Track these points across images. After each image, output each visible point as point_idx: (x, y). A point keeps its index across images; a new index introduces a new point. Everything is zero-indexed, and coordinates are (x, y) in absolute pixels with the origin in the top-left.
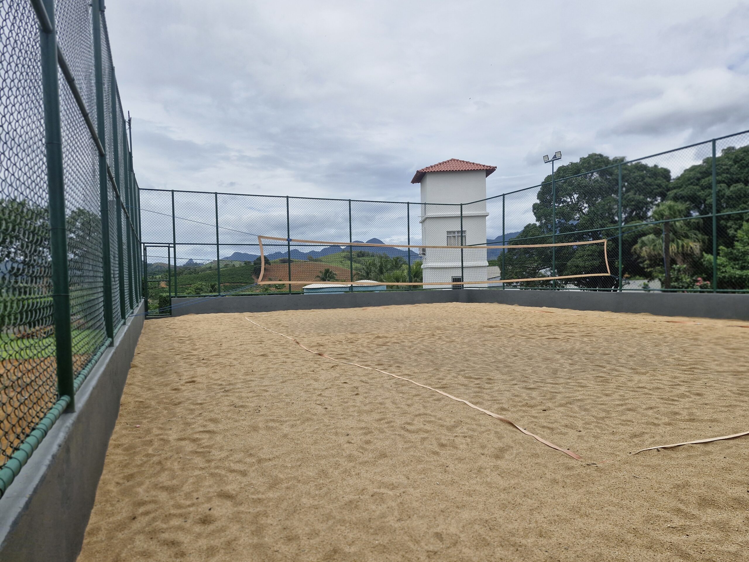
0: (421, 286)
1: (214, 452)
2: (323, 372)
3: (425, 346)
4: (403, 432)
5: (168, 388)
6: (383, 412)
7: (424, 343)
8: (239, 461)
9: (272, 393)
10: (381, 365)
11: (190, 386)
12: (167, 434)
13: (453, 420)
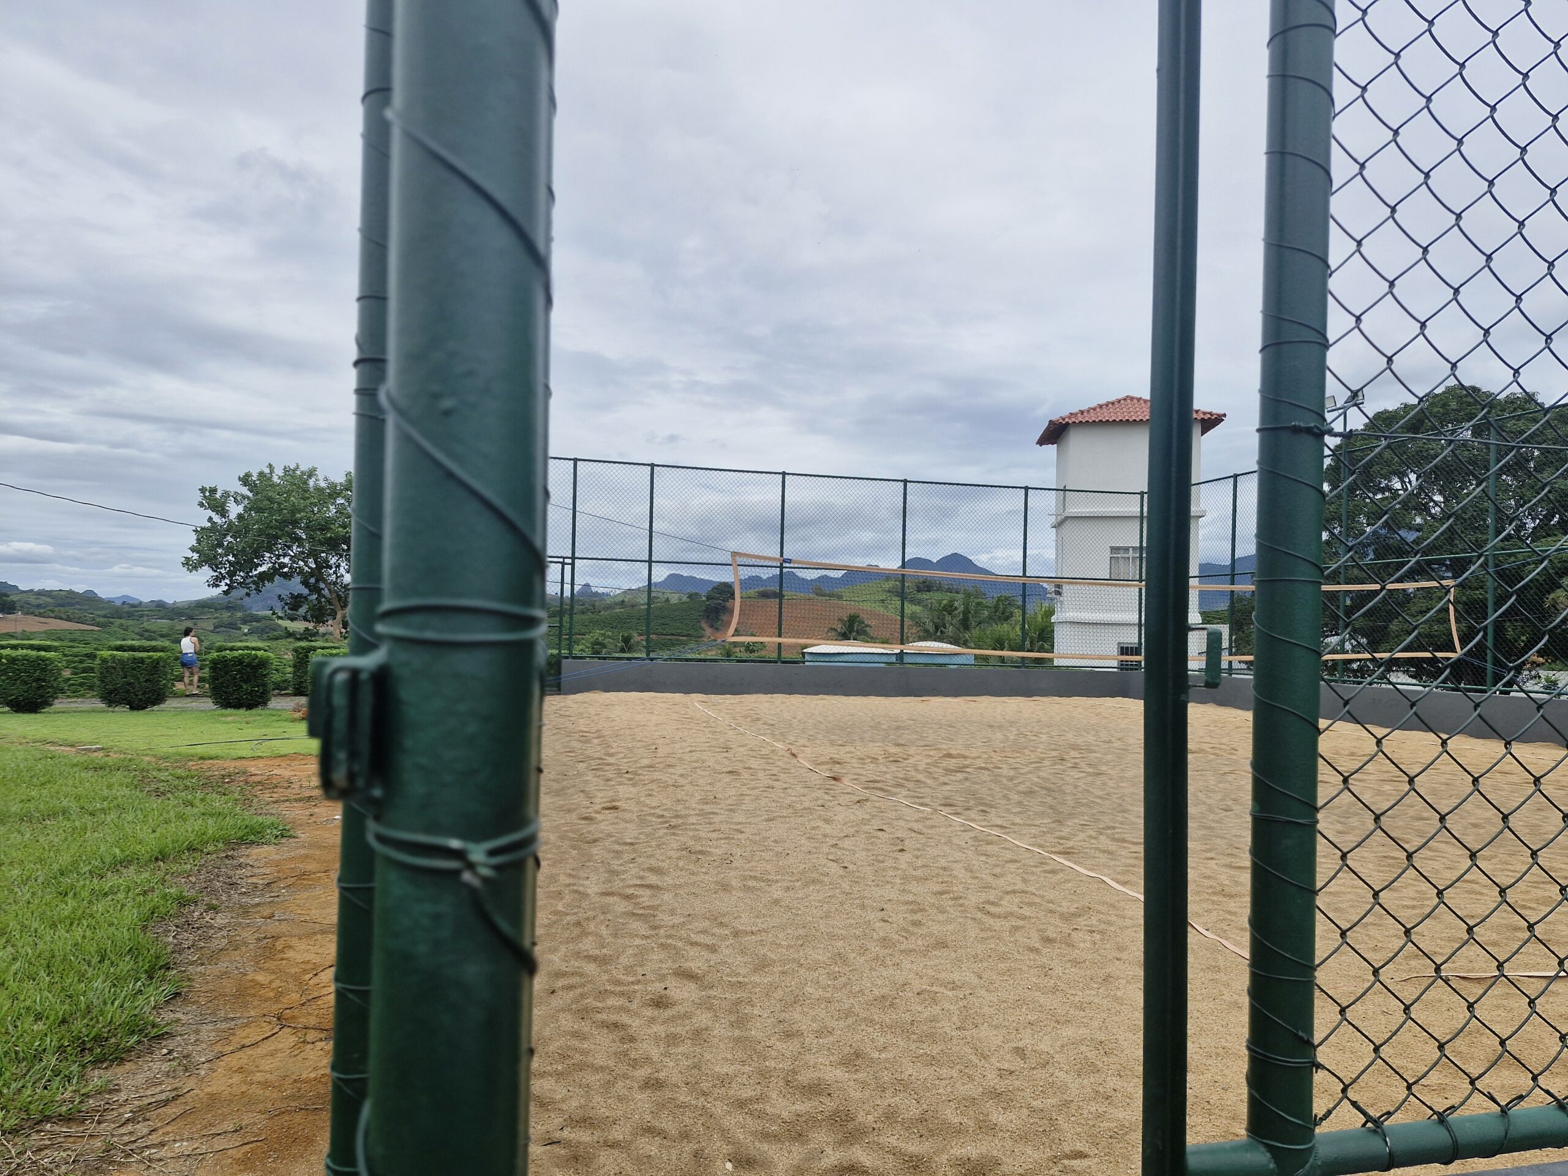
0: (1051, 660)
1: (660, 916)
2: (839, 808)
3: (1043, 778)
4: (979, 915)
5: (574, 816)
6: (946, 882)
7: (1041, 773)
8: (704, 932)
9: (750, 837)
10: (951, 805)
11: (610, 815)
12: (583, 885)
13: (1076, 905)
